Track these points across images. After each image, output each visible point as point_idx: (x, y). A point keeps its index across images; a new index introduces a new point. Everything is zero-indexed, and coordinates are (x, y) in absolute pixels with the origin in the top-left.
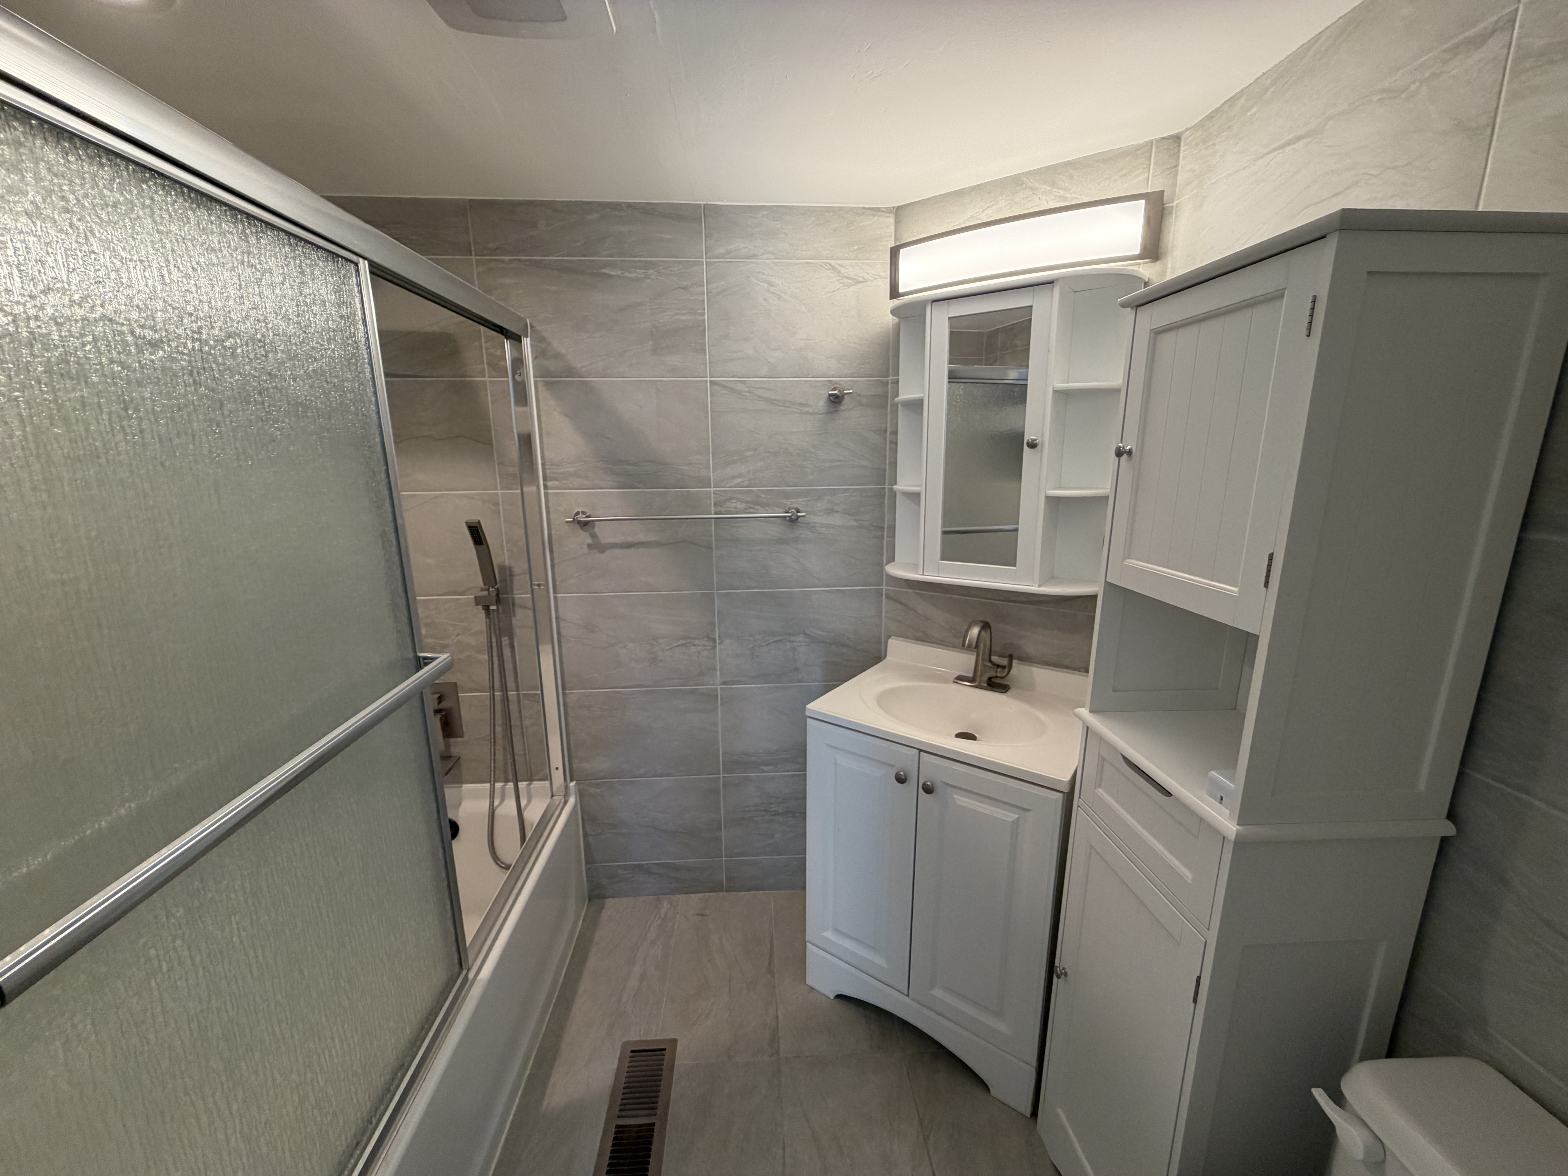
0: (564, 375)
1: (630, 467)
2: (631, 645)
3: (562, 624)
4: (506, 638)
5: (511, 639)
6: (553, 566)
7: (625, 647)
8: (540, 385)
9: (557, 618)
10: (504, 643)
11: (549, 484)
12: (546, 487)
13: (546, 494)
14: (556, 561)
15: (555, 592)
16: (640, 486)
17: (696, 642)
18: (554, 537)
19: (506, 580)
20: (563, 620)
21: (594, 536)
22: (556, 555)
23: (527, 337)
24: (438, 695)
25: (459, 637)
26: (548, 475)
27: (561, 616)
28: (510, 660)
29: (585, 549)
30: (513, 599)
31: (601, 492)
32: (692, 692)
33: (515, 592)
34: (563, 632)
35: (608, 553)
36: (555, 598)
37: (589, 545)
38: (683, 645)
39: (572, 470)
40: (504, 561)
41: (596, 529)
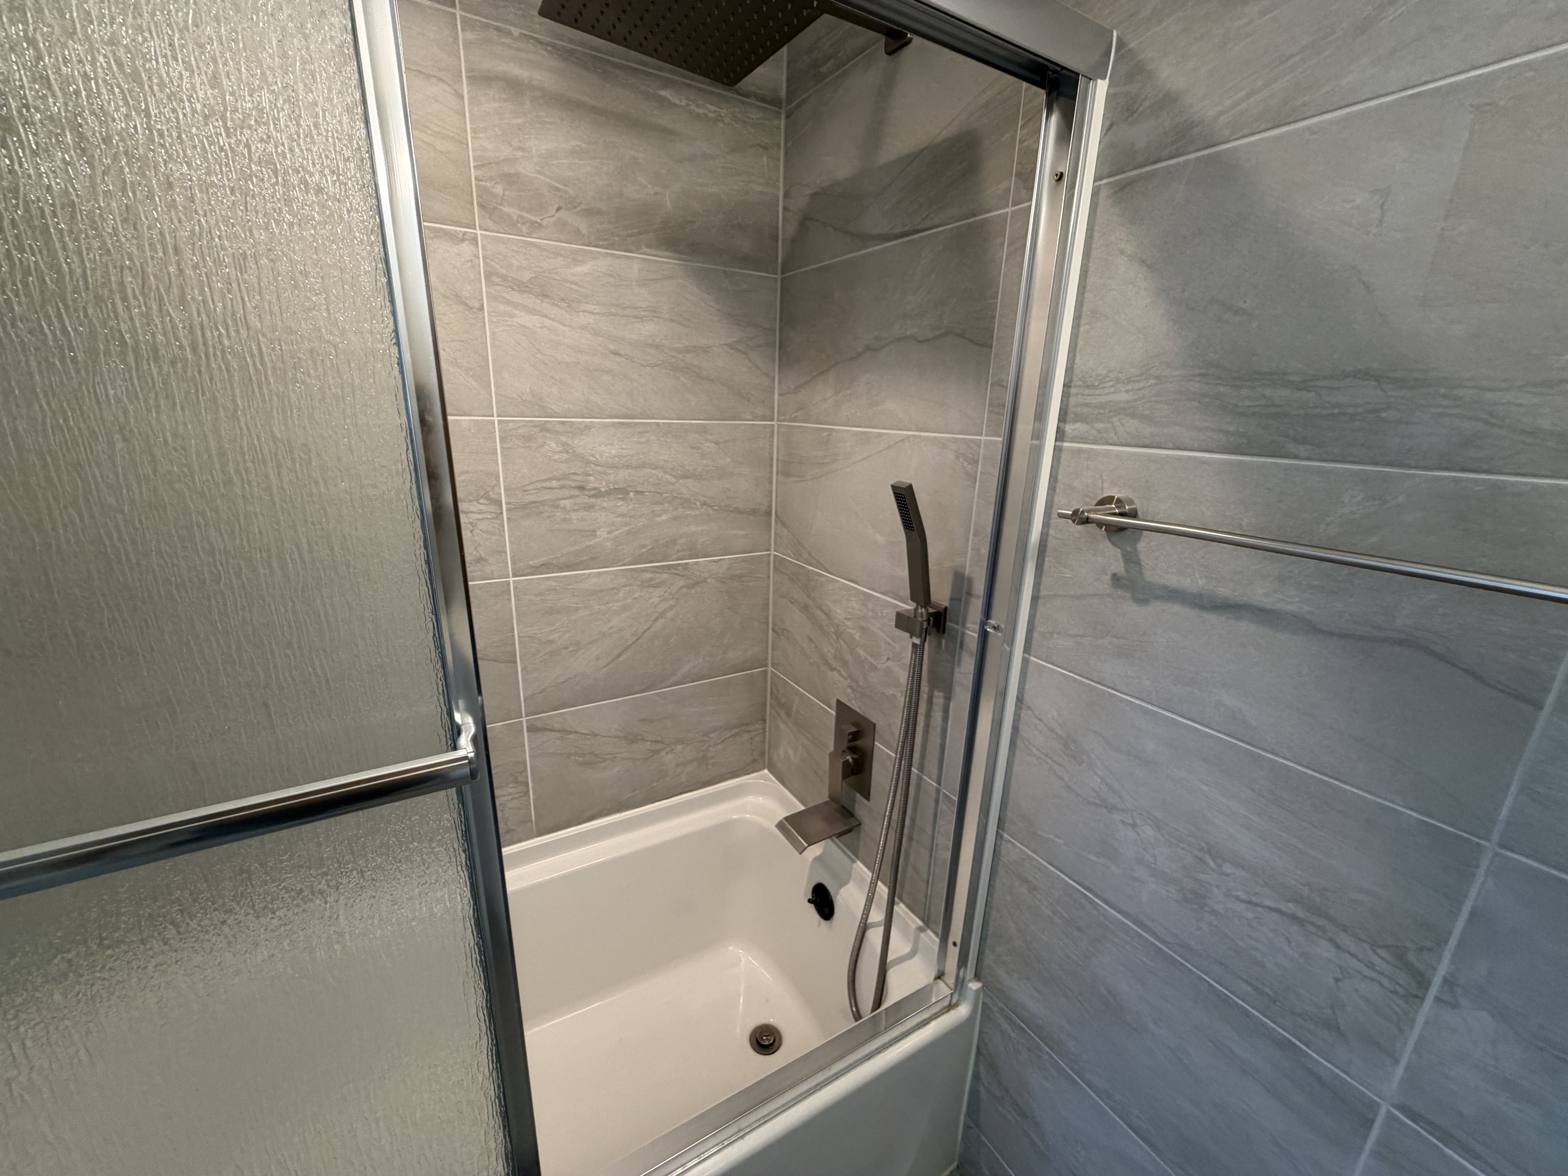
0: (1166, 152)
1: (1285, 392)
2: (1148, 831)
3: (1024, 713)
4: (941, 694)
5: (948, 699)
6: (1035, 599)
7: (1134, 826)
8: (1104, 194)
9: (1020, 700)
10: (935, 700)
11: (1069, 428)
12: (1060, 435)
13: (1057, 450)
14: (1043, 592)
15: (1027, 649)
16: (1302, 450)
17: (1345, 939)
18: (1051, 542)
19: (959, 600)
20: (1029, 708)
21: (1131, 559)
22: (1046, 580)
23: (1104, 78)
24: (853, 729)
25: (889, 663)
26: (1072, 409)
27: (1027, 698)
28: (939, 730)
29: (1105, 585)
30: (963, 634)
31: (1179, 459)
32: (1283, 1045)
33: (969, 625)
34: (1024, 731)
35: (1156, 606)
36: (1025, 662)
37: (1115, 578)
38: (1295, 918)
39: (1123, 397)
40: (964, 567)
41: (1141, 546)
